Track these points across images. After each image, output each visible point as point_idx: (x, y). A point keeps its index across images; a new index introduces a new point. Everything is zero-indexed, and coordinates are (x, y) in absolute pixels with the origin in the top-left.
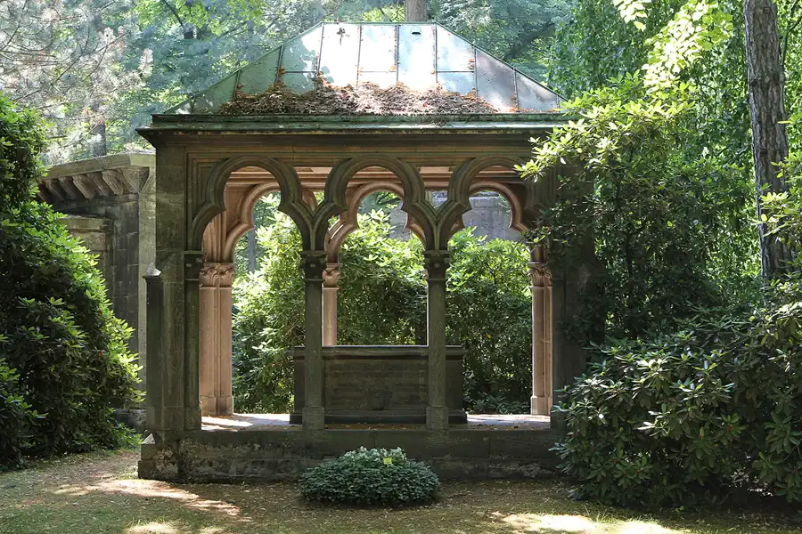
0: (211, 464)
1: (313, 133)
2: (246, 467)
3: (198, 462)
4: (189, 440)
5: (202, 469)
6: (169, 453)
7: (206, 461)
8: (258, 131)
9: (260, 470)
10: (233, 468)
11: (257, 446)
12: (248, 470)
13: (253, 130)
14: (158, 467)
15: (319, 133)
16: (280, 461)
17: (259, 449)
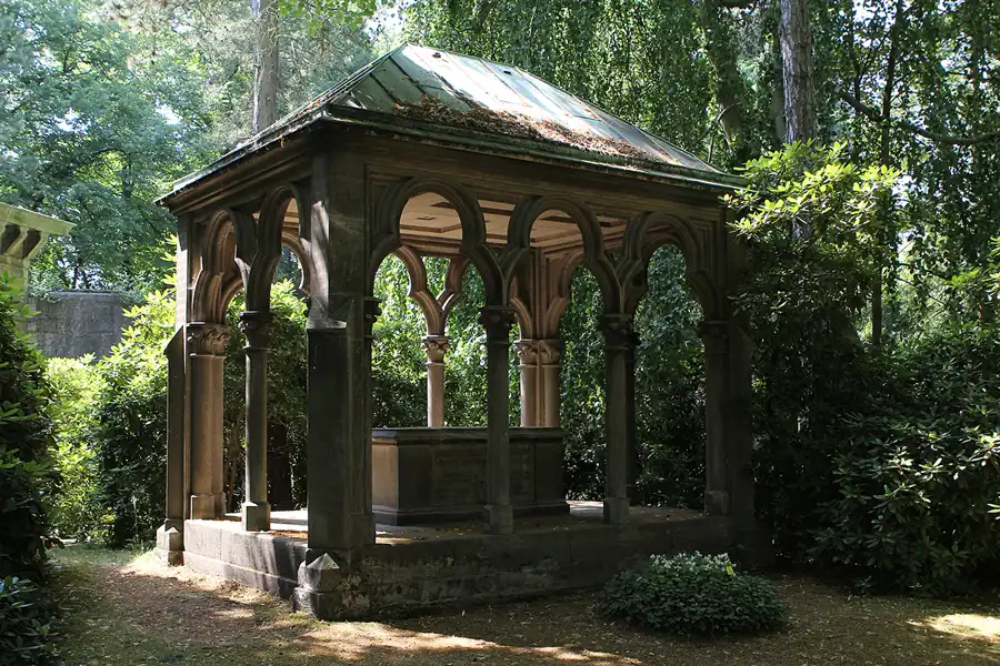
0: (399, 590)
1: (521, 157)
2: (440, 590)
3: (385, 588)
4: (370, 559)
5: (388, 598)
6: (356, 580)
7: (394, 587)
8: (464, 145)
9: (457, 592)
10: (425, 594)
11: (450, 560)
12: (443, 593)
13: (458, 144)
14: (345, 602)
15: (527, 158)
16: (477, 577)
17: (453, 564)
